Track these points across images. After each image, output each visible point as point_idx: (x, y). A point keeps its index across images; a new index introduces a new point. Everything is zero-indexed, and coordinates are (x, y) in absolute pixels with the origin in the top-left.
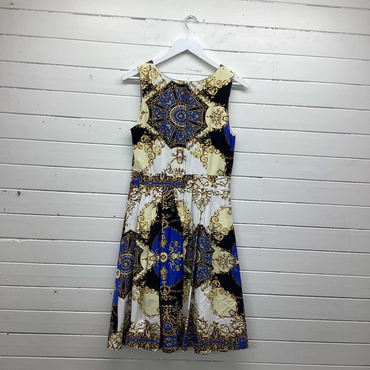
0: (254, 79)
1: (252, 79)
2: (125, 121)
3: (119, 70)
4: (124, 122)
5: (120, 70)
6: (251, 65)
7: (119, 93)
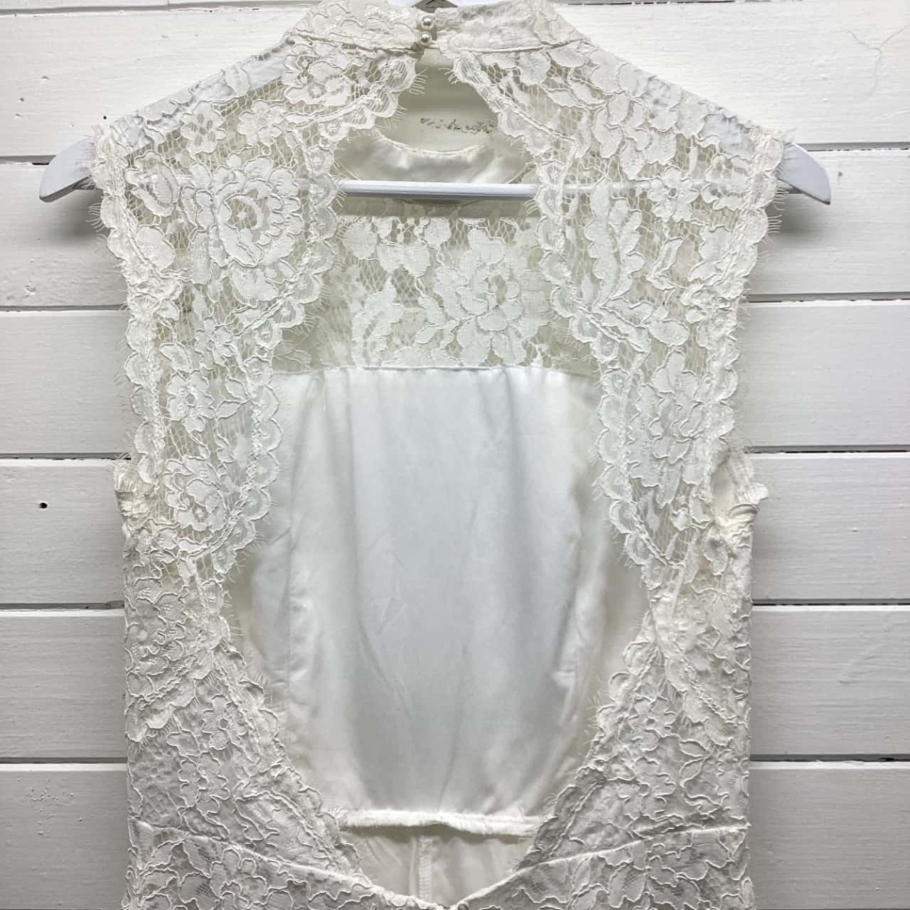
0: (848, 146)
1: (835, 153)
2: (74, 456)
3: (30, 164)
4: (67, 463)
5: (35, 164)
6: (822, 66)
7: (32, 294)
